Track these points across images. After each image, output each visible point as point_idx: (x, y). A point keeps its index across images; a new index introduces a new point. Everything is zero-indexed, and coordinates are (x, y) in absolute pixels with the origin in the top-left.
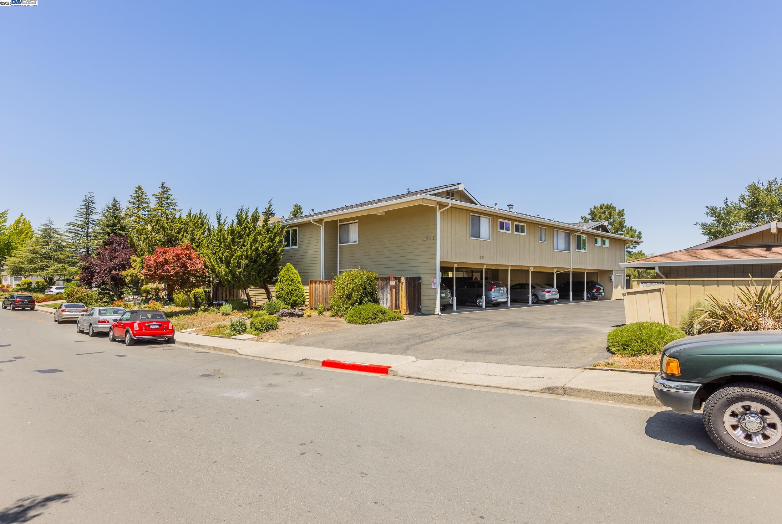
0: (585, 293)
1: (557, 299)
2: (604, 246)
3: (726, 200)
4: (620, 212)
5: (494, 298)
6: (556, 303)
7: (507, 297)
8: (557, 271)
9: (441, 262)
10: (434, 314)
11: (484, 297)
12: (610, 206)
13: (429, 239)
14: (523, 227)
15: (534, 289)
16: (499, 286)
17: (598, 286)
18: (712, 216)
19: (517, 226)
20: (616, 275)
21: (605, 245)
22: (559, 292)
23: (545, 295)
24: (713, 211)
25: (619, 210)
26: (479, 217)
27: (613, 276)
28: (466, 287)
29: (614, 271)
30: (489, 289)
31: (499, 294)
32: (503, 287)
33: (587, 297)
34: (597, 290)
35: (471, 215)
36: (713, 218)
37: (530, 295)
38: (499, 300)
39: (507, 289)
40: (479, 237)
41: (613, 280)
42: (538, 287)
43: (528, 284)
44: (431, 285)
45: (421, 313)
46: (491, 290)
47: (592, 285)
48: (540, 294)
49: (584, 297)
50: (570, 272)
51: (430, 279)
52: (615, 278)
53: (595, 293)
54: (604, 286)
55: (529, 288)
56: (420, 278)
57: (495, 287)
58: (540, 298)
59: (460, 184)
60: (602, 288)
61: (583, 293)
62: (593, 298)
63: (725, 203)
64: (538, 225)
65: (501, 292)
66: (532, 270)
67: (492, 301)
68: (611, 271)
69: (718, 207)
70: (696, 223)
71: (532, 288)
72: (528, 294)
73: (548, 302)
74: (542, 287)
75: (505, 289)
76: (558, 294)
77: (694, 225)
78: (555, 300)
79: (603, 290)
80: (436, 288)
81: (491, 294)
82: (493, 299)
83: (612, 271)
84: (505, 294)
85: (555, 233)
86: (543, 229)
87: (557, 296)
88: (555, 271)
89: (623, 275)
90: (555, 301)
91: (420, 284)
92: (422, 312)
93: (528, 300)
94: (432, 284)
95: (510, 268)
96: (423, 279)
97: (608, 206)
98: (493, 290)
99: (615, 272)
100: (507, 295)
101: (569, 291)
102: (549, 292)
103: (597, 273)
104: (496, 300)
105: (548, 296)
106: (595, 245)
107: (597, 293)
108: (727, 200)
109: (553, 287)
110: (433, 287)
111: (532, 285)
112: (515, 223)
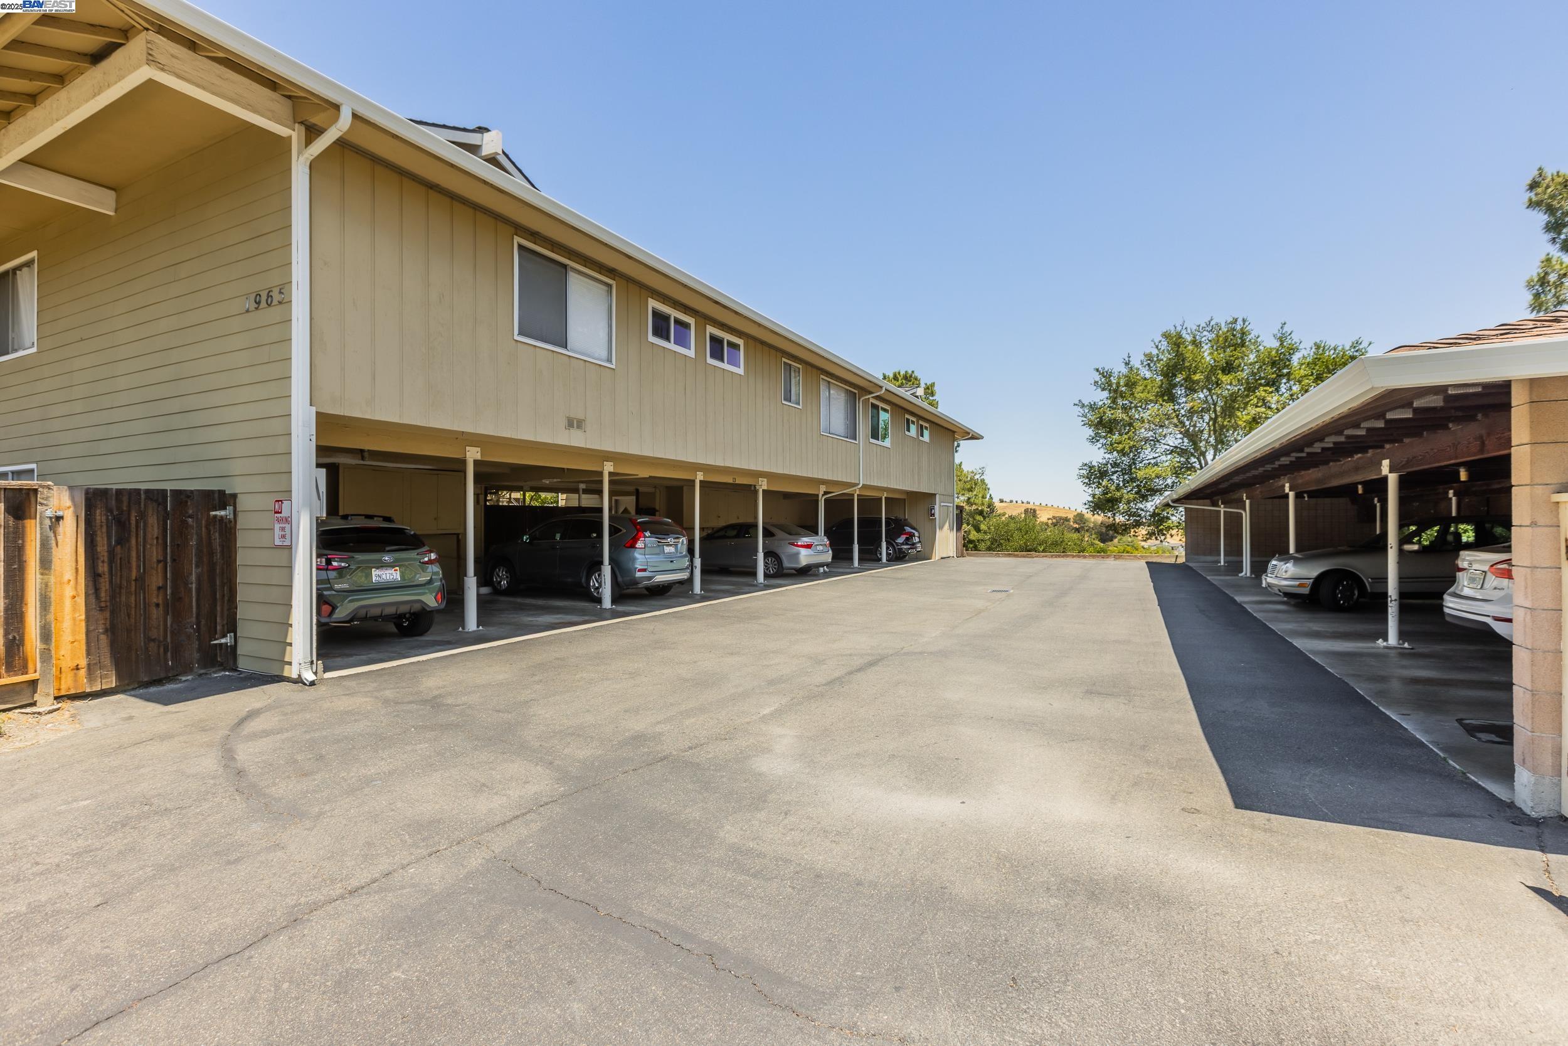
0: (884, 545)
1: (828, 565)
2: (921, 438)
3: (1127, 359)
4: (928, 388)
5: (644, 570)
6: (826, 575)
7: (692, 566)
8: (826, 493)
9: (325, 422)
10: (279, 679)
11: (607, 570)
12: (911, 376)
13: (263, 304)
14: (734, 346)
15: (771, 538)
16: (660, 532)
17: (908, 529)
18: (1103, 389)
19: (716, 342)
20: (942, 504)
21: (922, 436)
22: (831, 545)
23: (798, 554)
24: (1105, 380)
25: (926, 384)
26: (565, 266)
27: (937, 507)
28: (558, 536)
29: (937, 496)
30: (624, 542)
31: (661, 558)
32: (677, 534)
33: (888, 554)
34: (907, 539)
35: (520, 247)
36: (1106, 394)
37: (761, 556)
38: (660, 578)
39: (691, 542)
40: (565, 346)
41: (937, 516)
42: (780, 534)
43: (756, 526)
44: (273, 529)
45: (234, 669)
46: (633, 546)
47: (897, 527)
48: (788, 550)
49: (881, 554)
50: (853, 495)
51: (268, 502)
52: (940, 511)
53: (903, 544)
54: (920, 531)
55: (757, 537)
56: (225, 499)
57: (648, 534)
58: (787, 564)
59: (487, 130)
60: (916, 534)
61: (880, 546)
62: (899, 557)
63: (1127, 364)
64: (779, 354)
65: (667, 549)
66: (763, 485)
67: (635, 582)
68: (932, 496)
69: (1116, 371)
70: (1077, 402)
71: (764, 536)
72: (756, 551)
73: (806, 573)
74: (790, 534)
75: (684, 540)
76: (830, 552)
77: (1075, 405)
78: (823, 566)
79: (919, 537)
80: (290, 547)
81: (634, 559)
82: (639, 574)
83: (935, 495)
84: (685, 556)
85: (823, 387)
86: (792, 369)
87: (828, 557)
88: (821, 493)
89: (951, 505)
90: (821, 570)
91: (228, 530)
92: (243, 664)
93: (755, 566)
94: (277, 526)
95: (700, 476)
96: (243, 503)
97: (908, 375)
98: (640, 544)
99: (940, 498)
100: (692, 561)
101: (853, 542)
102: (809, 546)
103: (905, 499)
104: (650, 578)
105: (805, 557)
106: (907, 433)
107: (907, 544)
108: (1131, 359)
109: (816, 533)
110: (278, 542)
111: (764, 528)
112: (710, 330)
